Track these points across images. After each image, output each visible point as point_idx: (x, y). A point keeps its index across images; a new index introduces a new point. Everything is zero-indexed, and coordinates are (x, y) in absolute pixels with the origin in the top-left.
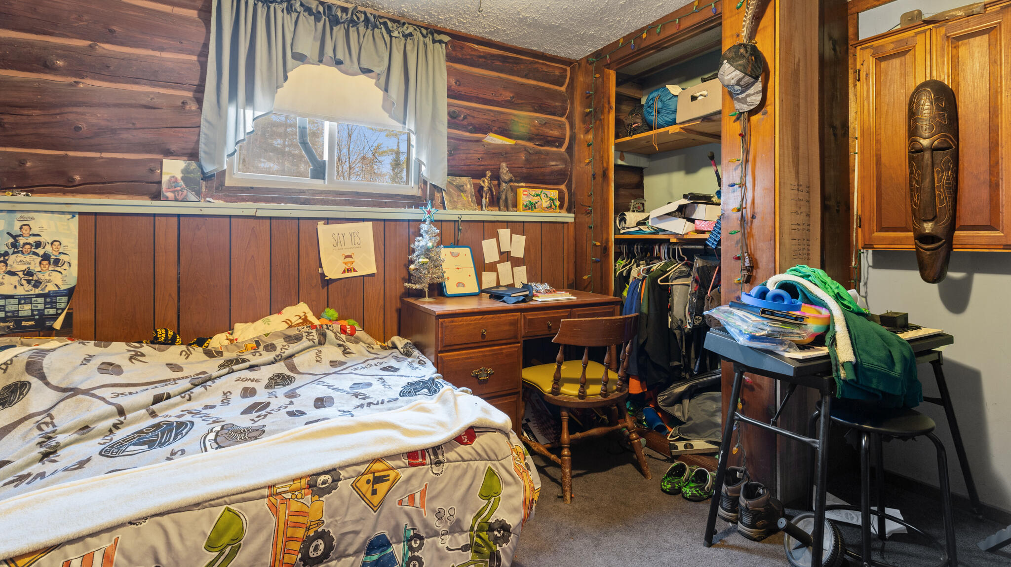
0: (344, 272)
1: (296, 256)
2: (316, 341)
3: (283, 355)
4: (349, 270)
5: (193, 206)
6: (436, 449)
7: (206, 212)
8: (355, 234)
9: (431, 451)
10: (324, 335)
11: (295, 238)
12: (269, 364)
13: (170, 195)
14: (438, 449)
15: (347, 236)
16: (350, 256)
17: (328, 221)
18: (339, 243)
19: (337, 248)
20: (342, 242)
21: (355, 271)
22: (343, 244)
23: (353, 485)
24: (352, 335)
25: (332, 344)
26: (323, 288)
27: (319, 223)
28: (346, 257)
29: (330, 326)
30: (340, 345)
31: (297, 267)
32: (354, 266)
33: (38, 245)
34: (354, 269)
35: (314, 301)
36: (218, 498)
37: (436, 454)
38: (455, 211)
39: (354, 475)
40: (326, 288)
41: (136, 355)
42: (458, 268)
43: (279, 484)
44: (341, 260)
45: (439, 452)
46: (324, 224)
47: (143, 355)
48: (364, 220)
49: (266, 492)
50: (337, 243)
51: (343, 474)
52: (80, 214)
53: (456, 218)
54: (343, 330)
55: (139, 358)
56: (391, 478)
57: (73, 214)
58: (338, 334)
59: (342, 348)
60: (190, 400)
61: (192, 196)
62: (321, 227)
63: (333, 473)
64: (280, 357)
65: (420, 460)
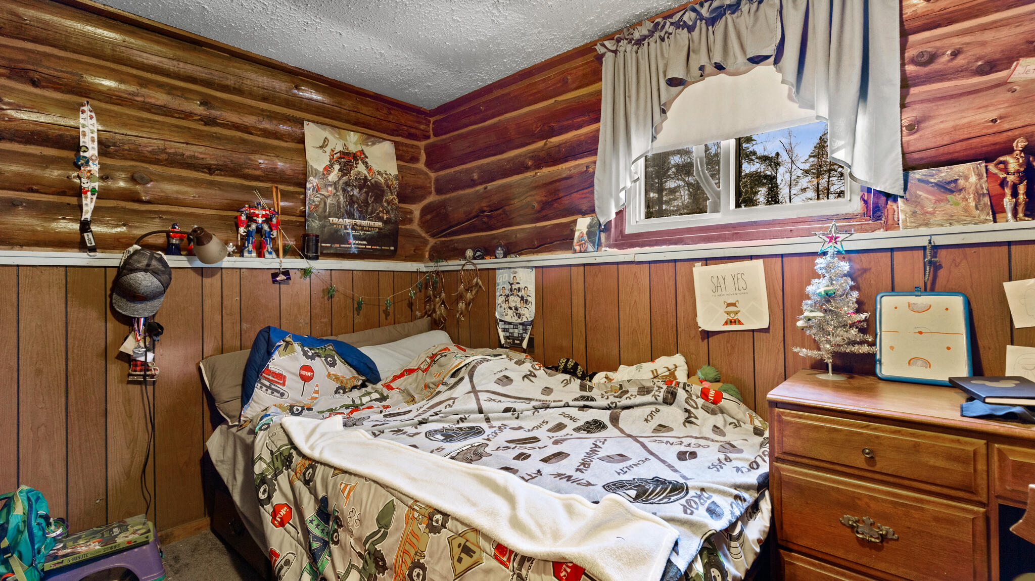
0: (726, 323)
1: (674, 302)
2: (660, 399)
3: (618, 404)
4: (732, 322)
5: (594, 256)
6: (525, 559)
7: (600, 260)
8: (739, 276)
9: (518, 559)
10: (674, 395)
11: (672, 283)
12: (603, 409)
13: (577, 248)
14: (528, 561)
15: (729, 280)
16: (734, 305)
17: (706, 261)
18: (719, 288)
19: (716, 294)
20: (723, 285)
21: (740, 323)
22: (723, 289)
23: (450, 539)
24: (715, 402)
25: (679, 407)
26: (703, 339)
27: (696, 264)
28: (729, 305)
29: (689, 386)
30: (686, 410)
31: (674, 314)
32: (739, 317)
33: (519, 290)
34: (739, 321)
35: (693, 354)
36: (393, 489)
37: (521, 564)
38: (923, 230)
39: (454, 531)
40: (706, 340)
41: (530, 375)
42: (920, 333)
43: (420, 502)
44: (722, 309)
45: (527, 564)
46: (702, 265)
47: (535, 376)
48: (751, 258)
49: (410, 502)
50: (717, 286)
51: (449, 524)
52: (536, 267)
53: (924, 242)
54: (704, 394)
55: (531, 378)
56: (475, 556)
57: (532, 268)
58: (694, 397)
59: (687, 414)
60: (517, 418)
61: (590, 248)
62: (698, 269)
63: (446, 517)
64: (614, 405)
65: (505, 559)
